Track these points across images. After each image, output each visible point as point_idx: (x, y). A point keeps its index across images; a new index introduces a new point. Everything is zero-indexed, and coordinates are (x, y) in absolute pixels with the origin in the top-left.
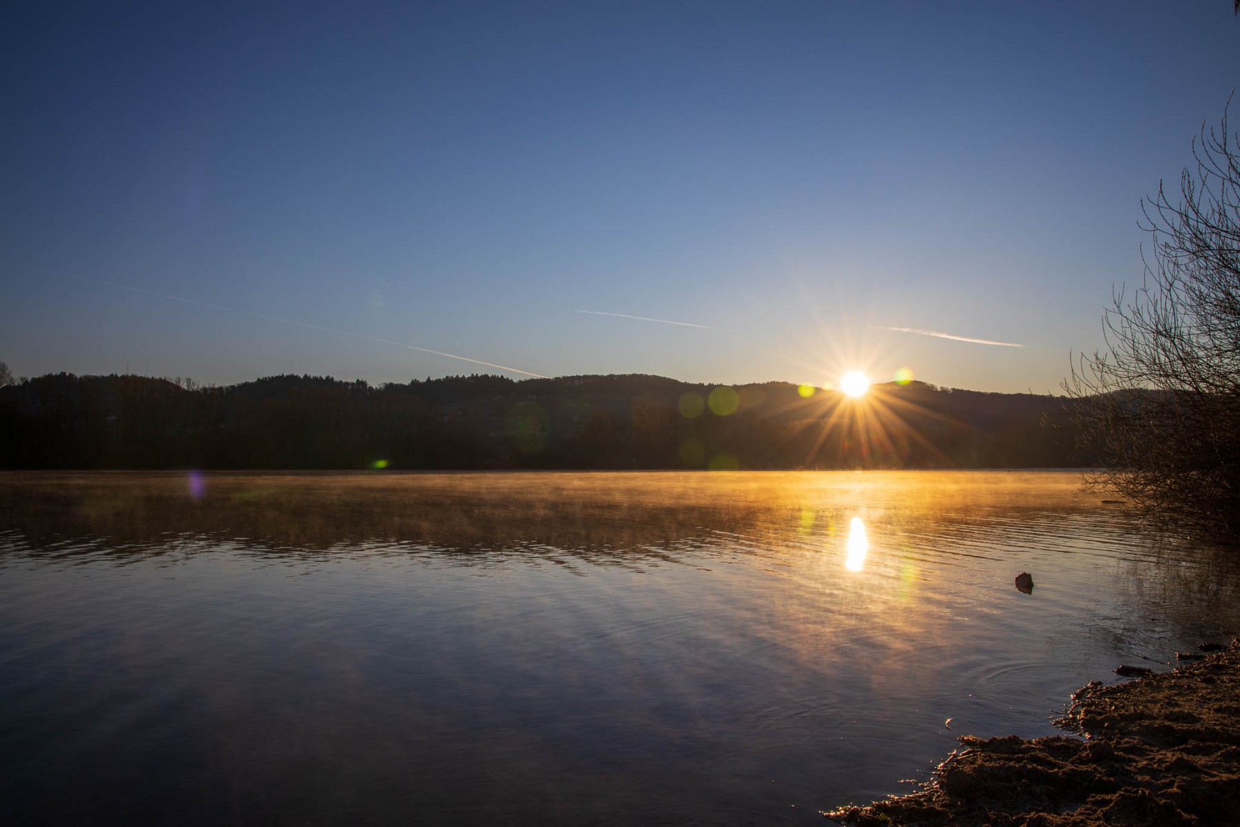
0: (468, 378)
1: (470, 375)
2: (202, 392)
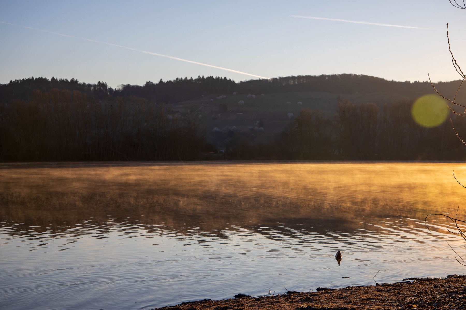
0: (195, 80)
1: (197, 77)
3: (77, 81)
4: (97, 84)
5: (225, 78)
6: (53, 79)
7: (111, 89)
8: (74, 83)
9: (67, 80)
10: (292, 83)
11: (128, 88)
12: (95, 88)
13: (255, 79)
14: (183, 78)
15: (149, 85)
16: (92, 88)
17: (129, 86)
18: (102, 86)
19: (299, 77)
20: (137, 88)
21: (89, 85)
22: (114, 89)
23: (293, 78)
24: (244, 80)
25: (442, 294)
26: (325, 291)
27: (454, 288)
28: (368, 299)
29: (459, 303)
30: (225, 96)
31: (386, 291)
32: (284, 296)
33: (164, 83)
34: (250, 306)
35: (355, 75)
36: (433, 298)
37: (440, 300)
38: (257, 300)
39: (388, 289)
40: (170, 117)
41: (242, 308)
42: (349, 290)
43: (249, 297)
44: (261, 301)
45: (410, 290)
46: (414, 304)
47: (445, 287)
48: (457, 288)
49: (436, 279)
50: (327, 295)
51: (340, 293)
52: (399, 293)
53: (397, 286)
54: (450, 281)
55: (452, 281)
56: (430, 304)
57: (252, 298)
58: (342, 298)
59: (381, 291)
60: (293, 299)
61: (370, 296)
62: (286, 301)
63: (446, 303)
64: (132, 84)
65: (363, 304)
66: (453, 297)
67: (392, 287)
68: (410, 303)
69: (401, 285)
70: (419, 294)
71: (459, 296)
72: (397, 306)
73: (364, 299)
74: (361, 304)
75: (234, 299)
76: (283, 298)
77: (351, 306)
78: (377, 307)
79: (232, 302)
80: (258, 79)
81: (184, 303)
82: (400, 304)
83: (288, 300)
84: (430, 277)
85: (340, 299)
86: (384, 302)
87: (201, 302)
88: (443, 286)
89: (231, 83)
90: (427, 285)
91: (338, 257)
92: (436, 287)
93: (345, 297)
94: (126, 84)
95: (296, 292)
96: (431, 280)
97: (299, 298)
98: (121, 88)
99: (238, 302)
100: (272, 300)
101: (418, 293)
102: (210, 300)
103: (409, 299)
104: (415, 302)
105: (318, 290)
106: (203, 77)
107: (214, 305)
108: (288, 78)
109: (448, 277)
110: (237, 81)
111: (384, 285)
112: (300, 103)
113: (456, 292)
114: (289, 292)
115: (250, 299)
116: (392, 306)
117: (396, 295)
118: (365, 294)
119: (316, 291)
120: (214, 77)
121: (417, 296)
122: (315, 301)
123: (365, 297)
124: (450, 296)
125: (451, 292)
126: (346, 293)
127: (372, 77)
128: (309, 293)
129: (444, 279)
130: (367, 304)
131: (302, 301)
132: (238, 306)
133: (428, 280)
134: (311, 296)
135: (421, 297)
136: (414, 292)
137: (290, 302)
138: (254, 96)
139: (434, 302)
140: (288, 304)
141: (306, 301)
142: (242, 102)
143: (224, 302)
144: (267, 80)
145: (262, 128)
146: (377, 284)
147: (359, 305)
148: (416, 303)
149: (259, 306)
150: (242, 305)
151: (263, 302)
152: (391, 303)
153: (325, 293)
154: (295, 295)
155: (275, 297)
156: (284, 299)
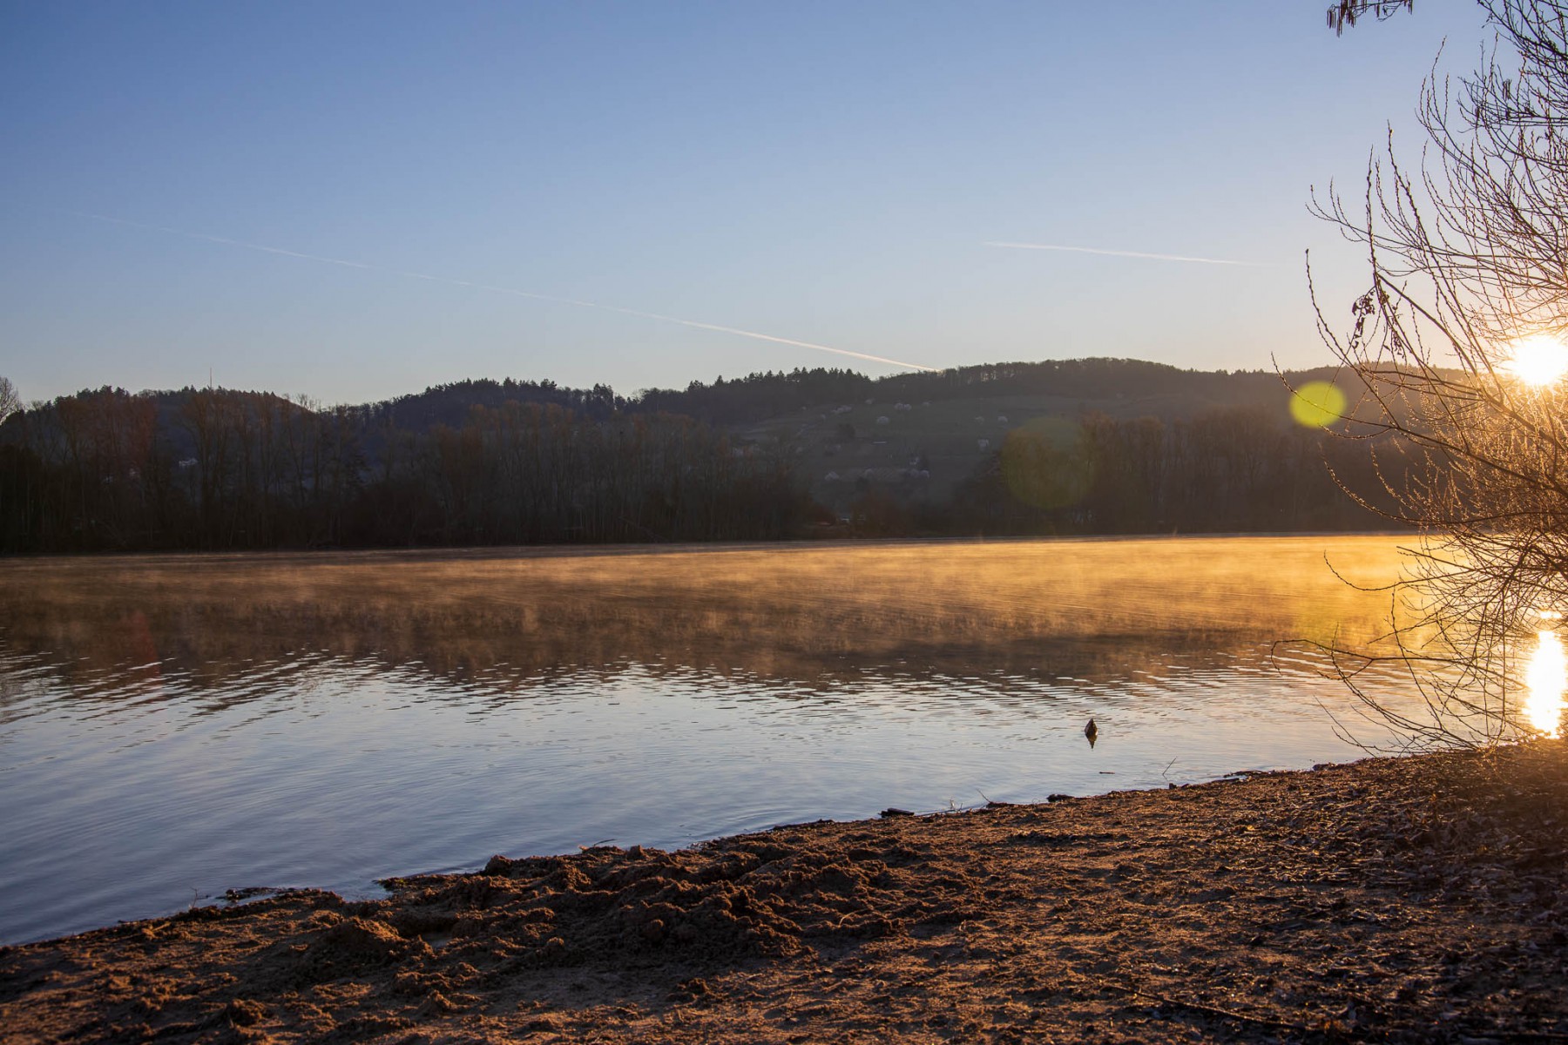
0: (789, 376)
1: (791, 371)
2: (335, 414)
3: (553, 385)
4: (592, 389)
5: (849, 371)
6: (508, 381)
7: (619, 399)
8: (548, 388)
9: (534, 383)
10: (985, 379)
11: (653, 397)
12: (588, 398)
13: (910, 372)
14: (764, 374)
15: (695, 388)
16: (583, 398)
17: (655, 391)
18: (603, 392)
19: (1000, 366)
20: (671, 396)
21: (578, 392)
22: (626, 399)
23: (988, 368)
24: (887, 375)
25: (1304, 802)
26: (1066, 802)
27: (1329, 791)
28: (1154, 816)
29: (1341, 820)
30: (848, 408)
31: (1191, 800)
32: (982, 812)
33: (727, 384)
34: (912, 833)
35: (1115, 360)
36: (1287, 810)
37: (1301, 814)
38: (928, 820)
39: (1194, 795)
40: (739, 452)
41: (896, 837)
42: (1114, 798)
43: (909, 815)
44: (935, 823)
45: (1239, 797)
46: (1248, 824)
47: (1310, 788)
48: (1334, 790)
49: (1290, 773)
50: (1069, 810)
51: (1096, 804)
52: (1217, 803)
53: (1215, 788)
54: (1320, 776)
55: (1324, 776)
56: (1281, 823)
57: (917, 817)
58: (1100, 815)
59: (1181, 799)
60: (1000, 818)
61: (1158, 811)
62: (986, 823)
63: (1313, 820)
64: (662, 387)
65: (1145, 825)
66: (1328, 809)
67: (1202, 792)
68: (1241, 821)
69: (1221, 786)
70: (1258, 804)
71: (1341, 806)
72: (1215, 828)
73: (1146, 816)
74: (1141, 826)
75: (879, 820)
76: (979, 816)
77: (1119, 830)
78: (1173, 831)
79: (875, 825)
80: (916, 372)
81: (777, 828)
82: (1221, 824)
83: (989, 821)
84: (1278, 769)
85: (1096, 816)
86: (1187, 821)
87: (812, 825)
88: (1307, 787)
89: (862, 381)
90: (1275, 784)
91: (1091, 732)
92: (1292, 788)
93: (1108, 814)
94: (649, 388)
95: (1006, 805)
96: (1282, 774)
97: (1012, 817)
98: (639, 396)
99: (888, 824)
100: (956, 820)
101: (1256, 801)
102: (831, 821)
103: (1238, 815)
104: (1249, 819)
105: (1052, 799)
106: (804, 369)
107: (839, 832)
108: (977, 370)
109: (1316, 767)
110: (873, 378)
111: (1184, 787)
112: (1004, 418)
113: (1334, 798)
114: (991, 805)
115: (911, 819)
116: (1205, 829)
117: (1210, 807)
118: (1147, 806)
119: (1047, 802)
120: (827, 370)
121: (1254, 808)
122: (1046, 821)
123: (1147, 811)
124: (1321, 806)
125: (1324, 798)
126: (1108, 804)
127: (1150, 364)
128: (1032, 806)
129: (1309, 773)
130: (1152, 825)
131: (1019, 822)
132: (888, 834)
133: (1274, 774)
134: (1037, 811)
135: (1263, 809)
136: (1248, 799)
137: (995, 825)
138: (908, 406)
139: (1289, 818)
140: (990, 829)
141: (1027, 822)
142: (884, 419)
143: (859, 825)
144: (935, 373)
145: (927, 472)
146: (1172, 786)
147: (1135, 829)
148: (1254, 821)
149: (930, 834)
150: (896, 831)
151: (939, 825)
152: (1202, 822)
153: (1066, 806)
154: (1004, 810)
155: (962, 815)
156: (981, 819)
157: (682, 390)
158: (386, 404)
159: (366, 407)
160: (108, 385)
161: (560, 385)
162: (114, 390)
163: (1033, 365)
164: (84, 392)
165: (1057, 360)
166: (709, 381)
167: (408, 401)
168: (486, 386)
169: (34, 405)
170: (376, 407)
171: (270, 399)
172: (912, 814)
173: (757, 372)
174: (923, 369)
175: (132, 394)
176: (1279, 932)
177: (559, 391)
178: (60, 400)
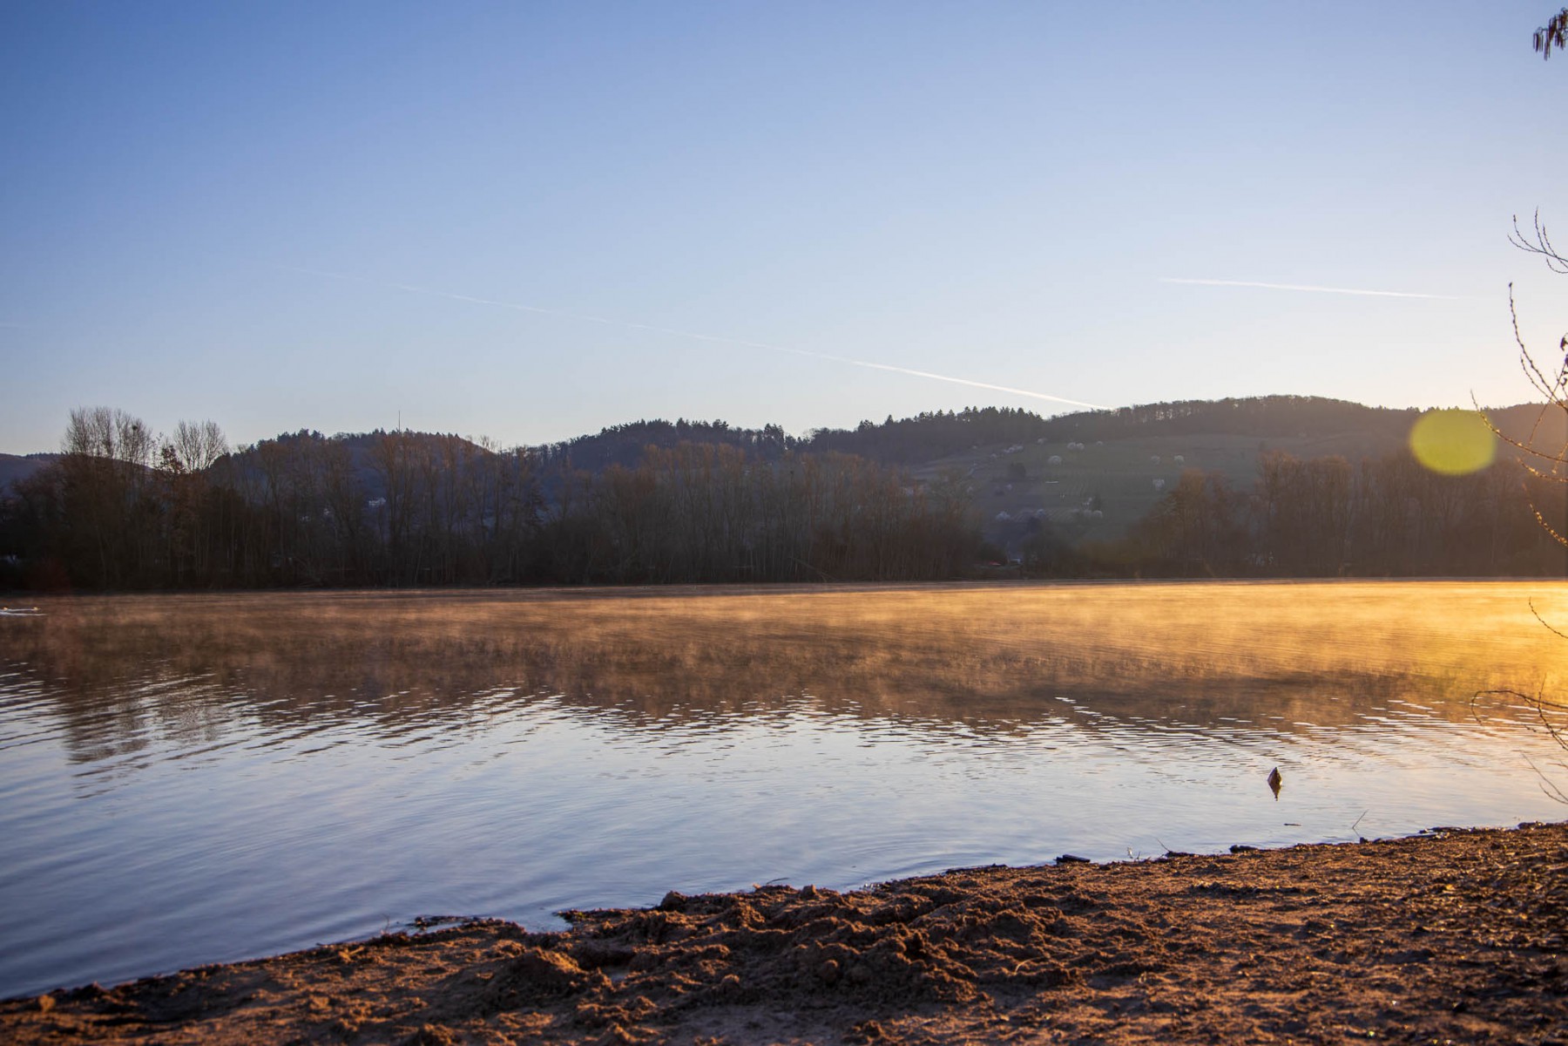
1: (962, 410)
2: (515, 455)
3: (725, 425)
4: (763, 429)
5: (1021, 410)
6: (680, 421)
7: (789, 438)
8: (720, 428)
9: (706, 424)
10: (1161, 418)
11: (823, 437)
12: (759, 438)
13: (1082, 410)
14: (935, 413)
15: (865, 428)
16: (754, 438)
17: (825, 431)
18: (773, 431)
19: (1177, 405)
20: (842, 435)
21: (749, 433)
22: (796, 438)
23: (1164, 406)
24: (1059, 413)
25: (1509, 862)
26: (1249, 854)
27: (1538, 850)
28: (1344, 871)
29: (1551, 883)
30: (1020, 448)
31: (1384, 856)
32: (1161, 861)
33: (896, 424)
34: (1089, 881)
35: (1298, 398)
36: (1490, 870)
37: (1506, 875)
38: (1105, 868)
39: (1387, 850)
40: (909, 491)
41: (1072, 883)
42: (1301, 851)
43: (1085, 862)
44: (1112, 871)
45: (1436, 854)
46: (1447, 883)
47: (1515, 847)
48: (1542, 850)
49: (1492, 831)
50: (1253, 861)
51: (1282, 857)
52: (1412, 859)
53: (1409, 844)
54: (1526, 835)
55: (1530, 836)
56: (1483, 883)
57: (1093, 865)
58: (1286, 868)
59: (1373, 854)
60: (1180, 868)
61: (1348, 865)
62: (1165, 872)
63: (1519, 882)
64: (832, 427)
65: (1334, 880)
66: (1535, 870)
67: (1396, 847)
68: (1439, 880)
69: (1416, 842)
70: (1457, 863)
71: (1550, 867)
72: (1410, 886)
73: (1336, 871)
74: (1330, 881)
75: (1054, 867)
76: (1158, 865)
77: (1306, 884)
78: (1365, 888)
79: (1050, 872)
80: (1090, 411)
81: (950, 872)
82: (1417, 882)
83: (1169, 871)
84: (1479, 826)
85: (1282, 869)
86: (1380, 878)
87: (986, 870)
88: (1512, 846)
89: (1034, 420)
90: (1476, 842)
91: (1275, 781)
92: (1495, 847)
93: (1294, 867)
94: (819, 428)
95: (1186, 854)
96: (1483, 832)
97: (1192, 867)
98: (810, 436)
99: (1063, 871)
100: (1134, 869)
101: (1456, 859)
102: (1004, 866)
103: (1437, 873)
104: (1448, 878)
105: (1234, 849)
106: (975, 408)
107: (1013, 877)
108: (1153, 408)
109: (1522, 826)
110: (1046, 416)
111: (1376, 842)
112: (1180, 458)
113: (1543, 859)
114: (1170, 854)
115: (1087, 866)
116: (1399, 886)
117: (1405, 863)
118: (1336, 860)
119: (1229, 852)
120: (998, 409)
121: (1454, 866)
122: (1228, 873)
123: (1337, 866)
124: (1528, 867)
125: (1530, 859)
126: (1294, 857)
127: (1335, 401)
128: (1213, 856)
129: (1513, 831)
130: (1342, 881)
131: (1200, 873)
132: (1064, 880)
133: (1475, 832)
134: (1219, 862)
135: (1464, 868)
136: (1447, 857)
137: (1174, 875)
138: (1080, 445)
139: (1493, 879)
140: (1169, 879)
141: (1208, 873)
142: (1056, 459)
143: (1033, 871)
144: (1108, 412)
145: (1100, 512)
146: (1363, 841)
147: (1324, 884)
148: (1453, 880)
149: (1107, 882)
150: (1072, 878)
151: (1116, 873)
152: (1397, 879)
153: (1250, 858)
154: (1184, 859)
155: (1141, 864)
156: (1160, 868)
157: (852, 430)
158: (563, 445)
159: (544, 448)
160: (305, 428)
161: (732, 426)
162: (310, 433)
163: (1211, 403)
164: (283, 435)
165: (1237, 397)
166: (879, 421)
167: (584, 443)
168: (659, 427)
169: (240, 448)
170: (554, 448)
171: (454, 440)
172: (1088, 861)
173: (927, 411)
174: (1096, 408)
175: (327, 437)
176: (1484, 999)
177: (731, 431)
178: (262, 443)
